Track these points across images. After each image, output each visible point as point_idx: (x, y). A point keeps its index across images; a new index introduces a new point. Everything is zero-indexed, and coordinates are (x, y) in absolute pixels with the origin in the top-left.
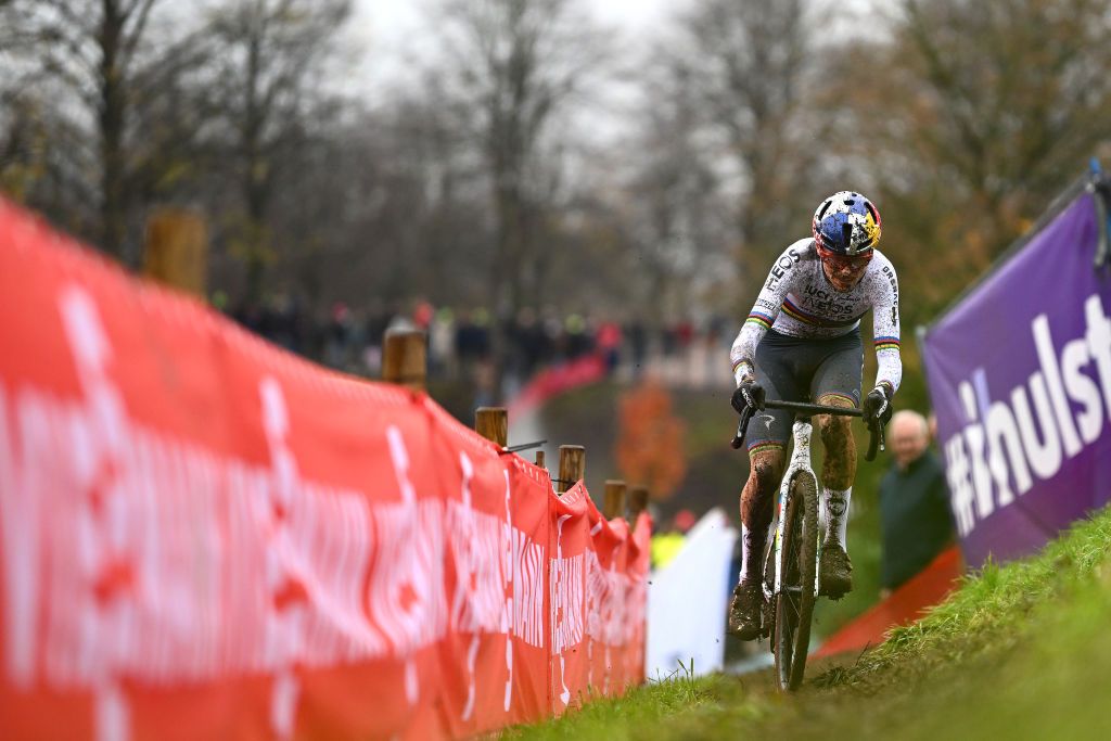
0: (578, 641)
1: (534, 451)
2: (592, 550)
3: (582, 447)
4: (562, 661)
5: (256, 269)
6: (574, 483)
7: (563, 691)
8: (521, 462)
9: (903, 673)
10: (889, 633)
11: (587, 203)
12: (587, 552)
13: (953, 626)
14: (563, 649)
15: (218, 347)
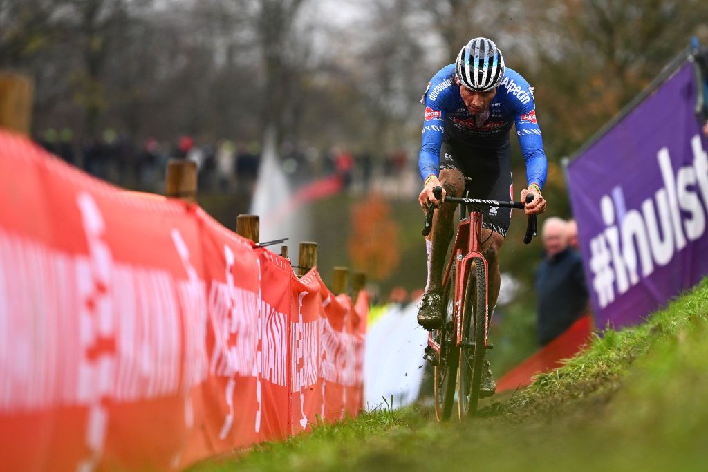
0: (314, 383)
1: (279, 246)
2: (323, 317)
3: (315, 243)
4: (302, 396)
5: (93, 113)
6: (310, 269)
7: (302, 418)
8: (269, 254)
9: (541, 407)
10: (535, 378)
11: (330, 67)
12: (320, 318)
13: (580, 373)
14: (303, 388)
15: (42, 172)
